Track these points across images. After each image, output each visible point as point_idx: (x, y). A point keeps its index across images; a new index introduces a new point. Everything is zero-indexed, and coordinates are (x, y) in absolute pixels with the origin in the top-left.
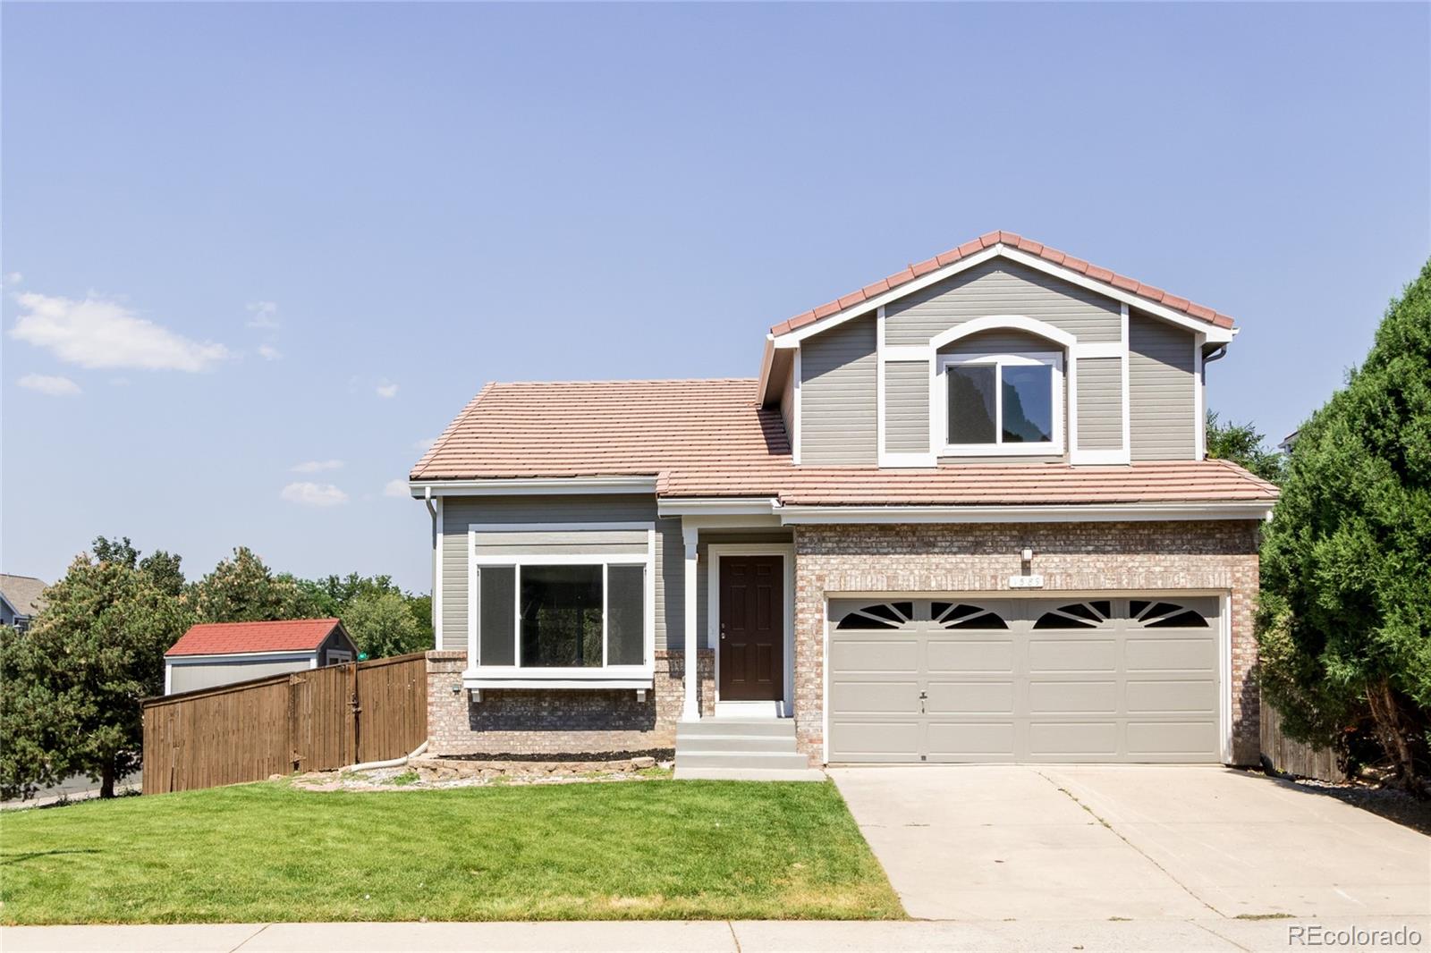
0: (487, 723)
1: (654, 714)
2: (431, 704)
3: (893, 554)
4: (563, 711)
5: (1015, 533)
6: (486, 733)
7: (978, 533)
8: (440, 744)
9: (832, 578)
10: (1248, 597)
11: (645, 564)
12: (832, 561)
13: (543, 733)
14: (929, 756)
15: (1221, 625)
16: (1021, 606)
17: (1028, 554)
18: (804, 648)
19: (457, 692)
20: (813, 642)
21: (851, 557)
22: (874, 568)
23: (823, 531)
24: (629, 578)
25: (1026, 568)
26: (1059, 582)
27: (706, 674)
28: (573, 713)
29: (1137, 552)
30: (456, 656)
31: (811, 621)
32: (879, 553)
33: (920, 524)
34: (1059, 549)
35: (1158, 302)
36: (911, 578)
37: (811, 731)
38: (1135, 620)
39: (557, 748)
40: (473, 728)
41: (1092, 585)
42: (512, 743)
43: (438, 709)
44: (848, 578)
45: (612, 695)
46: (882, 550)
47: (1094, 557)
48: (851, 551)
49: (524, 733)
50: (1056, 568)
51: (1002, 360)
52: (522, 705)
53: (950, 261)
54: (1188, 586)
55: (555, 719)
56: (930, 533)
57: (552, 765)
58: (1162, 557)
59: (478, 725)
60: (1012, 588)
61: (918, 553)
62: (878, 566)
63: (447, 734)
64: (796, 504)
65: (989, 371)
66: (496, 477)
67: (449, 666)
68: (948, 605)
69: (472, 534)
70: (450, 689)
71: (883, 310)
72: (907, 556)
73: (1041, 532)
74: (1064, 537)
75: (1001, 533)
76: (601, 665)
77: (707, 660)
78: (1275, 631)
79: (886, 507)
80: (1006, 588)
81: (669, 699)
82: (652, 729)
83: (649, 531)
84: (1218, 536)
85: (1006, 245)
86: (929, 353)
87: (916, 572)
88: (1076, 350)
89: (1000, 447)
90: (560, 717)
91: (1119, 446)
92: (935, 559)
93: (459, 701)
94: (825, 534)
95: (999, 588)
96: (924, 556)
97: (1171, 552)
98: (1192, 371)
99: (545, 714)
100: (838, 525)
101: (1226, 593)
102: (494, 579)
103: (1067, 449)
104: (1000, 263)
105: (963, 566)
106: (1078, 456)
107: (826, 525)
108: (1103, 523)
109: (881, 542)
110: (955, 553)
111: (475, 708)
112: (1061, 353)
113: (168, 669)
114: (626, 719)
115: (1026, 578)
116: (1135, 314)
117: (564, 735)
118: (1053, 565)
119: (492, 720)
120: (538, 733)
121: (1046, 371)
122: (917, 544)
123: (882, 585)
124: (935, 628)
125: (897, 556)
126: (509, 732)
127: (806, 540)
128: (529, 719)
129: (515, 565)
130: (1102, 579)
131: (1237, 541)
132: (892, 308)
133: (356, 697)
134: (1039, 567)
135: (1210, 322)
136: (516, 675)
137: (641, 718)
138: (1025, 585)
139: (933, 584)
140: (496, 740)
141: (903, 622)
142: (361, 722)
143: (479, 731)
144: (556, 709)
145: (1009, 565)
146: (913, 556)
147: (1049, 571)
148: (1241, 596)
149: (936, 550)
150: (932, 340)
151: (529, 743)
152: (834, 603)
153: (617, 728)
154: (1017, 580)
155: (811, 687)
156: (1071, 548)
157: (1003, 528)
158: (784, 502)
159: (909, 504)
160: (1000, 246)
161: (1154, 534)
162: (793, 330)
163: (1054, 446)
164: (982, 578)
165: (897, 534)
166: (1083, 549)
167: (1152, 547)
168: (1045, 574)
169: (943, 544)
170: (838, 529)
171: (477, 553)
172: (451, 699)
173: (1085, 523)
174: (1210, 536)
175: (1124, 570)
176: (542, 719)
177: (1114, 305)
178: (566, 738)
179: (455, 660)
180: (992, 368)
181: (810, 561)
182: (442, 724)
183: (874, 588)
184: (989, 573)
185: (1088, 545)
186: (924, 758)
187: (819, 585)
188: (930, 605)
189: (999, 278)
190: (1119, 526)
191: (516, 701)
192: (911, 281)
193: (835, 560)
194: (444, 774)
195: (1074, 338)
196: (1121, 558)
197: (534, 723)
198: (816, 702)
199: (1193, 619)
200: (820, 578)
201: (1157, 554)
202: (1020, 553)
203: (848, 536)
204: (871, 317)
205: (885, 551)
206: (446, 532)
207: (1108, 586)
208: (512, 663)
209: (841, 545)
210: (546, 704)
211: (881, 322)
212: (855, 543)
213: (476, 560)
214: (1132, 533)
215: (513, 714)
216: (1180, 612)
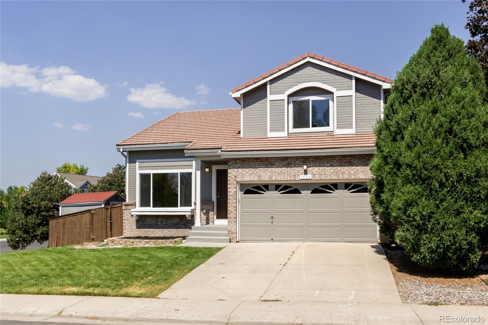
0: (141, 226)
1: (194, 223)
2: (124, 220)
3: (260, 168)
4: (165, 222)
5: (302, 160)
6: (141, 229)
7: (289, 160)
8: (127, 233)
9: (239, 176)
11: (192, 172)
12: (240, 171)
13: (159, 229)
14: (274, 239)
16: (306, 186)
17: (305, 167)
18: (230, 201)
19: (132, 216)
20: (233, 199)
21: (246, 169)
22: (254, 173)
23: (236, 160)
25: (306, 172)
26: (317, 177)
27: (211, 210)
28: (168, 223)
29: (345, 166)
31: (232, 192)
32: (255, 168)
33: (269, 157)
34: (317, 165)
35: (365, 75)
36: (266, 176)
37: (232, 229)
38: (347, 190)
39: (163, 235)
40: (137, 228)
41: (329, 178)
42: (149, 233)
43: (126, 221)
44: (245, 177)
45: (180, 217)
46: (256, 167)
47: (330, 168)
48: (246, 167)
49: (153, 230)
50: (316, 172)
51: (312, 98)
52: (152, 220)
53: (291, 64)
54: (364, 178)
55: (163, 225)
56: (273, 160)
57: (148, 240)
58: (354, 168)
59: (139, 227)
60: (301, 179)
61: (268, 168)
62: (255, 172)
63: (129, 230)
66: (143, 144)
67: (130, 207)
68: (281, 186)
69: (137, 163)
70: (130, 215)
71: (269, 82)
72: (265, 169)
73: (311, 159)
74: (319, 161)
75: (297, 160)
76: (178, 207)
77: (211, 205)
79: (256, 152)
80: (299, 179)
82: (192, 228)
83: (193, 161)
85: (310, 57)
86: (285, 97)
87: (268, 174)
88: (337, 94)
89: (311, 129)
90: (164, 224)
91: (352, 127)
92: (274, 169)
93: (133, 219)
94: (237, 161)
95: (296, 179)
96: (270, 168)
97: (357, 166)
98: (380, 100)
99: (159, 223)
100: (241, 158)
102: (145, 178)
104: (309, 64)
105: (284, 172)
106: (337, 132)
107: (238, 158)
108: (333, 155)
109: (256, 164)
110: (281, 167)
111: (137, 221)
113: (60, 208)
114: (185, 225)
115: (306, 176)
116: (357, 80)
117: (165, 230)
118: (315, 171)
119: (143, 225)
120: (157, 230)
121: (327, 101)
122: (268, 164)
123: (256, 179)
124: (276, 194)
125: (261, 169)
126: (148, 229)
127: (231, 164)
128: (154, 225)
129: (151, 173)
130: (333, 176)
132: (272, 81)
133: (111, 217)
134: (310, 172)
135: (384, 81)
136: (151, 210)
137: (190, 225)
138: (305, 178)
139: (274, 178)
140: (144, 232)
141: (265, 192)
142: (112, 225)
143: (139, 229)
144: (163, 222)
145: (300, 171)
146: (267, 169)
147: (314, 173)
149: (275, 166)
150: (286, 92)
151: (154, 233)
152: (242, 185)
153: (182, 228)
154: (302, 177)
155: (232, 214)
156: (322, 165)
157: (298, 158)
158: (223, 151)
159: (263, 150)
160: (308, 58)
161: (351, 159)
162: (238, 91)
163: (330, 128)
164: (290, 176)
165: (261, 161)
166: (326, 165)
167: (350, 164)
168: (312, 174)
169: (277, 164)
170: (242, 160)
171: (139, 170)
172: (130, 218)
173: (327, 156)
175: (340, 172)
176: (158, 225)
177: (350, 77)
178: (166, 231)
179: (131, 205)
180: (308, 101)
181: (232, 171)
182: (128, 226)
183: (254, 180)
184: (293, 174)
185: (327, 164)
186: (272, 239)
187: (235, 179)
188: (275, 185)
189: (309, 70)
190: (339, 157)
191: (150, 219)
192: (278, 72)
193: (240, 170)
195: (335, 89)
196: (339, 168)
197: (156, 226)
198: (234, 220)
200: (235, 177)
201: (352, 166)
202: (303, 167)
203: (245, 162)
204: (265, 85)
205: (257, 167)
206: (129, 163)
207: (335, 178)
208: (150, 206)
209: (243, 165)
210: (160, 220)
211: (268, 86)
212: (247, 164)
213: (138, 172)
214: (343, 159)
215: (149, 223)
216: (363, 187)
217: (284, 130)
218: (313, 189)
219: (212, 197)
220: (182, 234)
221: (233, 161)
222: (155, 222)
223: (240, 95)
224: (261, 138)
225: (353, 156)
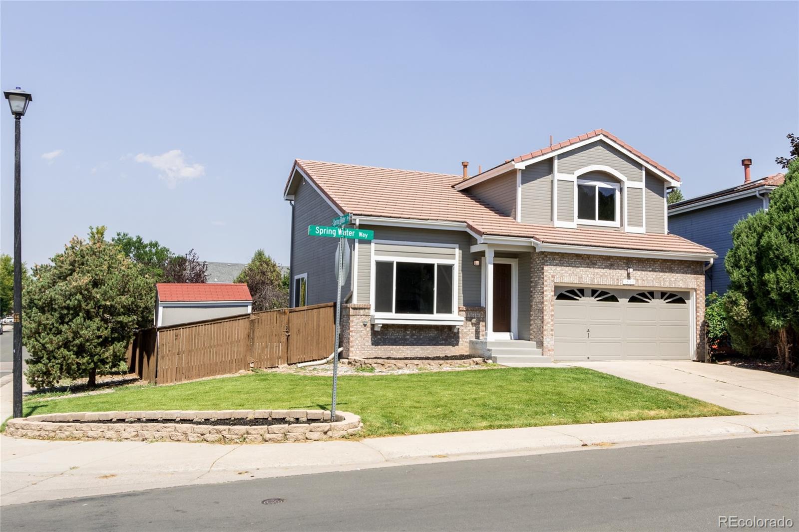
0: (380, 342)
1: (459, 338)
2: (352, 331)
3: (581, 267)
4: (416, 336)
5: (625, 261)
6: (379, 347)
7: (612, 260)
8: (356, 353)
9: (558, 277)
10: (701, 292)
11: (454, 265)
12: (558, 269)
13: (407, 347)
14: (590, 357)
15: (691, 303)
16: (623, 292)
17: (631, 270)
18: (547, 308)
19: (365, 325)
20: (550, 305)
21: (565, 267)
22: (574, 273)
23: (554, 255)
24: (447, 270)
25: (629, 276)
26: (640, 283)
27: (481, 319)
28: (422, 337)
29: (666, 272)
30: (366, 307)
31: (549, 296)
32: (575, 267)
33: (591, 255)
34: (640, 269)
35: (656, 167)
36: (588, 278)
37: (549, 345)
38: (662, 300)
39: (413, 354)
40: (373, 344)
41: (651, 285)
42: (392, 352)
43: (355, 334)
44: (564, 277)
45: (440, 328)
46: (577, 265)
47: (652, 273)
48: (565, 265)
49: (398, 347)
51: (599, 184)
52: (397, 333)
53: (584, 139)
54: (683, 287)
55: (413, 340)
56: (595, 259)
57: (441, 362)
58: (674, 275)
59: (375, 343)
60: (624, 285)
61: (590, 268)
63: (359, 347)
64: (548, 242)
65: (594, 188)
67: (362, 312)
68: (597, 291)
69: (373, 245)
70: (362, 324)
71: (556, 157)
72: (586, 269)
73: (634, 261)
74: (642, 264)
75: (620, 261)
76: (433, 313)
77: (482, 312)
78: (740, 307)
79: (582, 246)
80: (622, 284)
81: (465, 330)
82: (458, 345)
83: (456, 249)
84: (692, 267)
85: (604, 135)
86: (573, 178)
87: (589, 276)
88: (627, 184)
89: (597, 222)
90: (415, 339)
91: (641, 226)
92: (597, 270)
93: (366, 330)
94: (555, 256)
95: (619, 284)
96: (592, 269)
97: (677, 273)
98: (663, 198)
99: (408, 337)
100: (560, 253)
101: (693, 290)
102: (383, 268)
103: (622, 225)
104: (601, 143)
105: (606, 274)
106: (628, 229)
107: (556, 253)
108: (655, 259)
109: (576, 262)
110: (603, 268)
111: (374, 333)
112: (619, 184)
113: (161, 309)
114: (446, 340)
115: (629, 280)
116: (648, 171)
117: (417, 348)
118: (638, 276)
119: (382, 340)
120: (405, 347)
121: (614, 190)
122: (590, 264)
123: (576, 281)
124: (593, 300)
125: (582, 268)
126: (390, 346)
127: (548, 259)
128: (400, 340)
129: (393, 262)
130: (655, 283)
131: (698, 269)
132: (561, 156)
133: (288, 328)
134: (633, 276)
135: (673, 178)
136: (394, 317)
137: (453, 340)
138: (629, 284)
139: (596, 281)
140: (384, 350)
141: (581, 298)
142: (290, 341)
143: (376, 346)
144: (413, 335)
145: (623, 275)
146: (588, 269)
147: (637, 278)
148: (699, 292)
149: (597, 267)
150: (575, 172)
151: (400, 352)
152: (557, 288)
153: (442, 345)
154: (626, 282)
155: (549, 325)
156: (644, 269)
157: (621, 258)
158: (543, 241)
159: (591, 246)
160: (601, 135)
161: (672, 264)
162: (522, 161)
163: (616, 223)
164: (613, 280)
165: (582, 258)
166: (648, 269)
167: (671, 270)
168: (635, 279)
169: (599, 264)
170: (560, 255)
171: (375, 254)
172: (362, 329)
174: (689, 267)
175: (662, 279)
176: (406, 340)
177: (639, 166)
178: (418, 349)
179: (365, 309)
181: (549, 269)
182: (357, 342)
183: (574, 282)
184: (616, 277)
185: (649, 268)
186: (588, 358)
187: (552, 279)
188: (592, 290)
189: (599, 148)
190: (660, 261)
191: (394, 331)
192: (569, 145)
193: (559, 268)
194: (389, 367)
195: (626, 178)
196: (661, 274)
197: (403, 342)
198: (551, 332)
199: (681, 301)
200: (553, 276)
201: (673, 273)
202: (627, 270)
203: (564, 258)
204: (551, 159)
205: (578, 266)
207: (657, 286)
208: (391, 311)
209: (561, 262)
210: (408, 332)
211: (556, 162)
212: (567, 261)
213: (375, 258)
214: (665, 263)
215: (393, 337)
216: (677, 298)
217: (572, 220)
218: (630, 297)
219: (480, 301)
220: (442, 353)
221: (550, 256)
222: (401, 335)
223: (526, 166)
224: (541, 227)
225: (673, 261)
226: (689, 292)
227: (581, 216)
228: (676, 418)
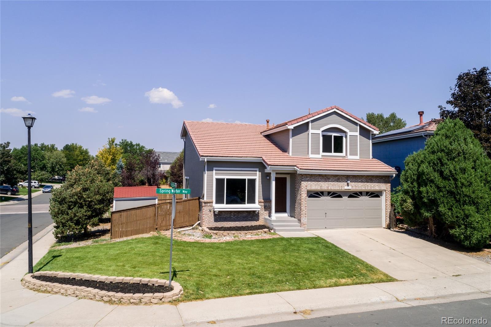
1: (259, 216)
2: (203, 214)
3: (322, 182)
5: (346, 177)
6: (218, 222)
7: (338, 176)
8: (205, 225)
9: (309, 186)
10: (388, 192)
11: (256, 179)
15: (383, 198)
16: (345, 193)
17: (349, 182)
18: (303, 203)
19: (210, 211)
20: (305, 201)
21: (313, 182)
24: (252, 182)
25: (348, 185)
26: (354, 188)
28: (239, 216)
29: (369, 182)
30: (210, 202)
31: (304, 196)
32: (318, 181)
33: (327, 175)
34: (354, 181)
35: (365, 124)
36: (325, 187)
37: (304, 222)
38: (367, 196)
40: (215, 222)
41: (360, 189)
43: (205, 216)
44: (312, 187)
45: (249, 211)
47: (361, 182)
48: (313, 180)
49: (227, 222)
50: (354, 185)
51: (334, 134)
52: (227, 214)
53: (325, 111)
54: (378, 189)
56: (329, 176)
58: (373, 184)
59: (216, 220)
60: (345, 189)
61: (326, 182)
62: (318, 184)
63: (208, 222)
64: (303, 169)
66: (223, 157)
67: (209, 204)
68: (331, 193)
69: (214, 171)
70: (209, 210)
71: (310, 122)
72: (324, 182)
73: (352, 177)
74: (355, 179)
75: (343, 177)
76: (245, 204)
81: (262, 212)
82: (259, 221)
83: (258, 171)
84: (383, 178)
85: (336, 109)
86: (320, 132)
87: (326, 185)
88: (349, 133)
89: (333, 154)
90: (236, 217)
91: (357, 155)
93: (211, 213)
94: (307, 176)
95: (342, 189)
97: (375, 182)
98: (370, 140)
99: (232, 216)
101: (384, 191)
102: (220, 182)
103: (346, 155)
104: (335, 113)
105: (335, 184)
106: (350, 157)
107: (308, 174)
108: (362, 175)
109: (319, 178)
110: (334, 182)
111: (215, 215)
112: (345, 133)
113: (114, 202)
114: (252, 217)
115: (348, 187)
116: (361, 126)
119: (219, 218)
121: (342, 137)
122: (326, 179)
123: (319, 188)
124: (328, 198)
126: (223, 221)
127: (303, 177)
128: (228, 218)
129: (225, 178)
130: (362, 187)
131: (387, 180)
132: (313, 121)
134: (350, 184)
135: (374, 129)
136: (225, 207)
137: (255, 217)
138: (348, 188)
139: (330, 188)
140: (220, 223)
141: (322, 196)
144: (235, 215)
145: (345, 184)
148: (387, 191)
149: (330, 181)
150: (321, 129)
152: (308, 192)
153: (249, 220)
154: (346, 187)
155: (304, 212)
156: (357, 181)
157: (344, 175)
158: (300, 169)
159: (327, 170)
160: (335, 109)
161: (372, 178)
162: (292, 125)
163: (344, 154)
164: (339, 187)
165: (322, 176)
167: (372, 181)
168: (351, 186)
169: (332, 179)
170: (310, 175)
171: (215, 175)
172: (209, 213)
173: (359, 175)
174: (382, 178)
175: (366, 185)
177: (356, 124)
178: (237, 222)
179: (210, 203)
180: (331, 136)
181: (304, 183)
182: (206, 219)
184: (341, 186)
185: (359, 180)
186: (326, 228)
187: (306, 188)
188: (327, 192)
189: (334, 116)
190: (366, 176)
191: (225, 214)
192: (317, 115)
193: (309, 182)
194: (219, 235)
195: (349, 131)
196: (366, 183)
198: (305, 215)
199: (377, 196)
200: (306, 186)
202: (347, 182)
203: (312, 176)
204: (308, 123)
205: (320, 180)
206: (207, 171)
207: (363, 189)
208: (224, 203)
209: (311, 179)
210: (232, 214)
211: (310, 124)
212: (314, 178)
213: (215, 177)
214: (368, 177)
215: (224, 216)
216: (375, 195)
217: (319, 154)
218: (349, 195)
220: (250, 224)
221: (305, 176)
222: (229, 215)
223: (294, 127)
224: (302, 158)
225: (373, 176)
226: (382, 191)
227: (324, 151)
228: (357, 284)
